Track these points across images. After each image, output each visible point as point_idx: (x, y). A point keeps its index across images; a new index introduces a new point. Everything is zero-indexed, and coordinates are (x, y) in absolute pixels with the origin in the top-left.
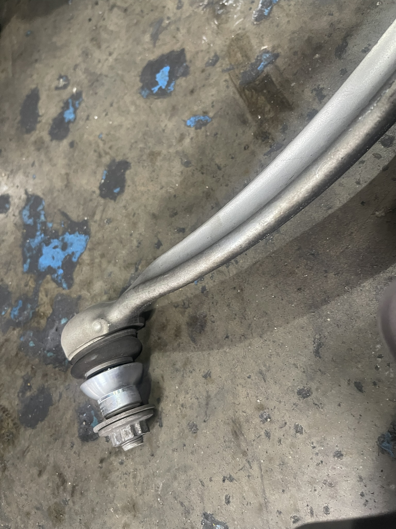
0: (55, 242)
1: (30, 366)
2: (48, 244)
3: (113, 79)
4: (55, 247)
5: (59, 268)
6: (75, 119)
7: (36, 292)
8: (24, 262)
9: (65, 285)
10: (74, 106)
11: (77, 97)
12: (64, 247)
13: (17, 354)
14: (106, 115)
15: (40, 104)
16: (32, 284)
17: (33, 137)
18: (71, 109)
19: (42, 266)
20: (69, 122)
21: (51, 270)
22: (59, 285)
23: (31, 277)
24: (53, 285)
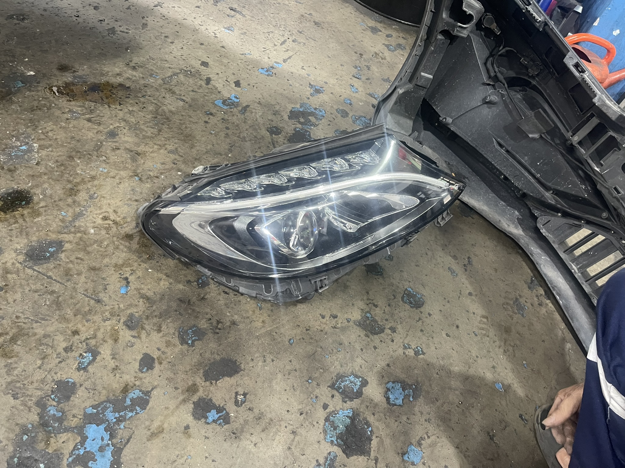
0: (107, 436)
1: (7, 442)
2: (106, 430)
3: (234, 455)
4: (102, 439)
5: (85, 448)
6: (208, 423)
7: (66, 430)
8: (94, 407)
9: (70, 459)
10: (219, 418)
11: (226, 420)
12: (101, 449)
13: (17, 424)
14: (206, 457)
15: (227, 379)
16: (74, 422)
17: (199, 380)
18: (217, 416)
19: (88, 429)
20: (206, 418)
21: (84, 439)
22: (71, 454)
23: (80, 419)
24: (71, 448)
